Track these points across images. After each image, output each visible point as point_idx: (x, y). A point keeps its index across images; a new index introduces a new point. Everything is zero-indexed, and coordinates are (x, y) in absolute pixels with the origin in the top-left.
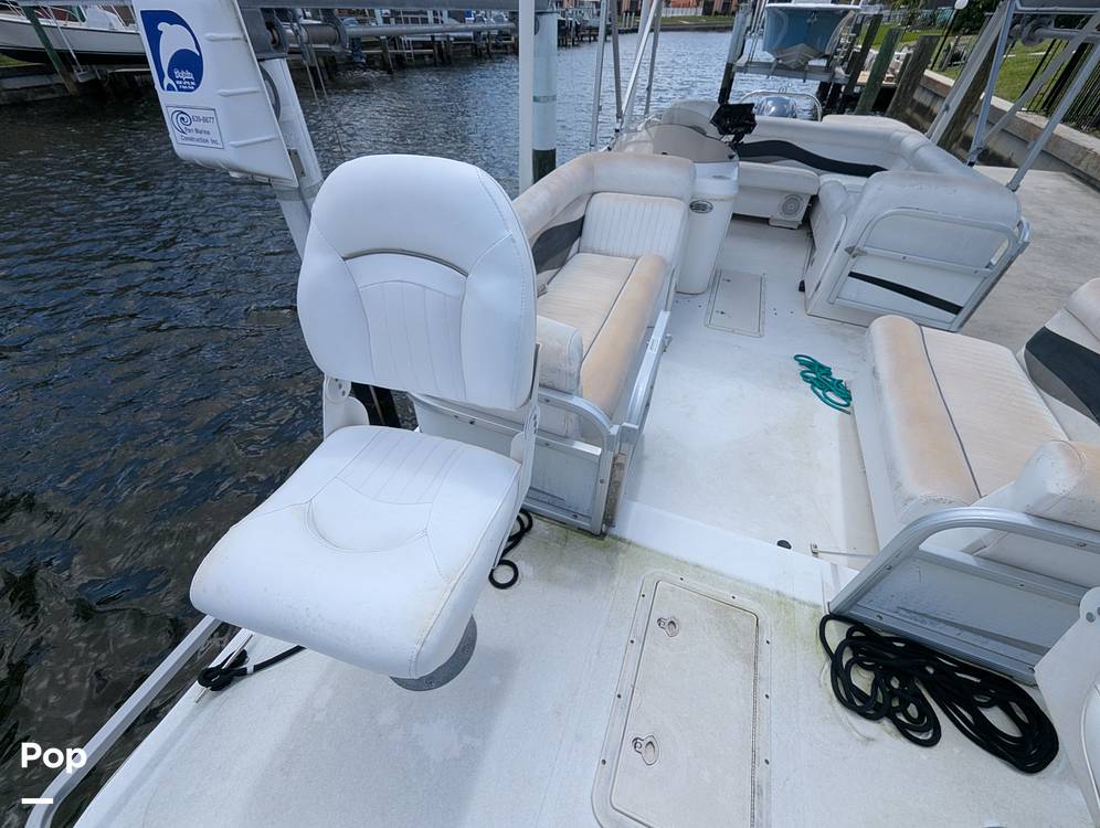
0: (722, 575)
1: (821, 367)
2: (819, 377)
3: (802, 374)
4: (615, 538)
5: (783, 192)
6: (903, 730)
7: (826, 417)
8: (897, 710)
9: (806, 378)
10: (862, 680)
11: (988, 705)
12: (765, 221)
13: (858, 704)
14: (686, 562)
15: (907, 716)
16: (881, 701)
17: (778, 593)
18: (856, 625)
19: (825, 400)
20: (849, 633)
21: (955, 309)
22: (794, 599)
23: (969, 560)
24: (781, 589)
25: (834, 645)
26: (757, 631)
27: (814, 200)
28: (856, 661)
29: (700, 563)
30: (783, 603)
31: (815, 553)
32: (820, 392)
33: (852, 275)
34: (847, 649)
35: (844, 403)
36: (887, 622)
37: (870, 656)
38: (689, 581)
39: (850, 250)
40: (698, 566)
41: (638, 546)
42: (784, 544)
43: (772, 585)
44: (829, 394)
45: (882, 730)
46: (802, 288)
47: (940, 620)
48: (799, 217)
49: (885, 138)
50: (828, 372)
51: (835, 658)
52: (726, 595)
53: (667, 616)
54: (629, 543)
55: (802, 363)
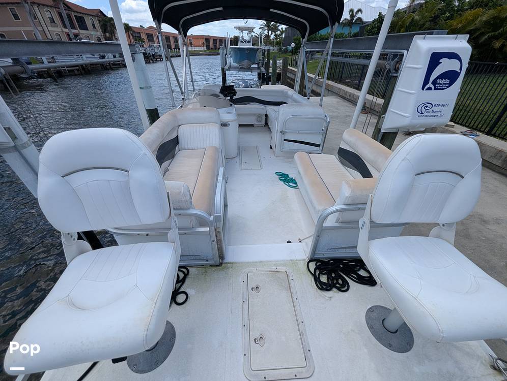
0: (270, 262)
1: (285, 174)
2: (285, 178)
3: (279, 179)
4: (226, 263)
5: (254, 114)
6: (339, 289)
7: (291, 192)
8: (336, 284)
9: (281, 180)
10: (324, 279)
11: (359, 270)
12: (252, 125)
13: (325, 287)
14: (256, 262)
15: (339, 284)
16: (330, 283)
17: (291, 260)
18: (317, 260)
19: (289, 186)
20: (316, 264)
21: (318, 146)
22: (297, 260)
23: (337, 225)
24: (292, 259)
25: (312, 270)
26: (287, 276)
27: (266, 115)
28: (321, 273)
29: (262, 260)
30: (293, 263)
31: (300, 242)
32: (287, 184)
33: (285, 140)
34: (317, 270)
35: (295, 185)
36: (326, 256)
37: (323, 270)
38: (259, 269)
39: (281, 132)
40: (261, 262)
41: (236, 263)
42: (289, 242)
43: (289, 259)
44: (290, 184)
45: (334, 293)
46: (271, 148)
47: (340, 248)
48: (263, 122)
49: (282, 92)
50: (288, 176)
51: (314, 275)
52: (274, 268)
53: (255, 286)
54: (233, 263)
55: (278, 175)
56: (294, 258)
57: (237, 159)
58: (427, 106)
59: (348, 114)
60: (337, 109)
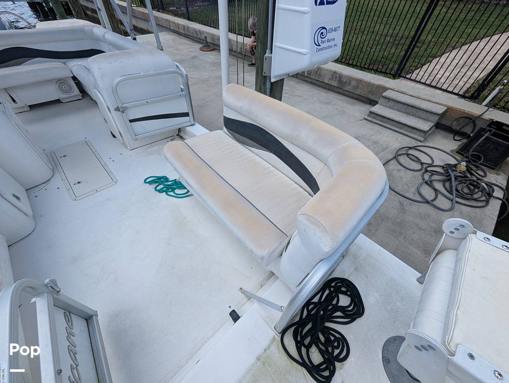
1: (160, 178)
2: (164, 185)
3: (156, 189)
5: (50, 81)
7: (185, 206)
9: (160, 191)
12: (58, 101)
16: (327, 357)
19: (178, 196)
21: (187, 115)
24: (256, 354)
30: (264, 361)
32: (171, 193)
33: (131, 121)
35: (185, 192)
39: (117, 109)
43: (253, 359)
44: (177, 191)
46: (114, 136)
48: (76, 91)
50: (166, 179)
51: (303, 363)
55: (150, 183)
56: (259, 350)
57: (57, 181)
58: (322, 33)
59: (193, 54)
60: (178, 50)
